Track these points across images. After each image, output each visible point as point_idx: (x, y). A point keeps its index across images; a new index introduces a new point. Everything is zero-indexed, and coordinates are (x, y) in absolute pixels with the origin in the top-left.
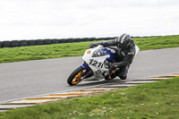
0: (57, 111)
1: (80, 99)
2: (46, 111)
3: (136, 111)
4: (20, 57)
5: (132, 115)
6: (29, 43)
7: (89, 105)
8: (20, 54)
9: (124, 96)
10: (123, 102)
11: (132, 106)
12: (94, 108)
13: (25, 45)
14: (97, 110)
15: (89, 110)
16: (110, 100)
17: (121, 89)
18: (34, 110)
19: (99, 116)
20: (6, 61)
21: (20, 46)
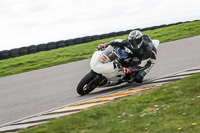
0: (105, 115)
1: (128, 98)
2: (92, 117)
3: (192, 105)
4: (59, 60)
5: (188, 110)
6: (67, 43)
7: (139, 105)
8: (59, 56)
9: (177, 90)
10: (177, 97)
11: (187, 100)
12: (145, 107)
13: (63, 46)
14: (149, 109)
15: (139, 110)
16: (162, 96)
17: (173, 82)
18: (78, 117)
19: (151, 116)
20: (44, 66)
21: (57, 48)
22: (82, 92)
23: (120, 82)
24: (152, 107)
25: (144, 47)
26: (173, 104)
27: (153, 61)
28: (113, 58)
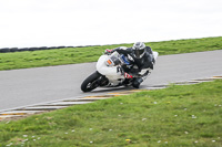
3: (65, 139)
5: (60, 144)
7: (7, 133)
9: (50, 121)
10: (49, 129)
11: (60, 133)
12: (13, 136)
14: (16, 139)
15: (6, 139)
16: (33, 126)
17: (47, 112)
22: (85, 89)
23: (120, 85)
24: (21, 136)
25: (146, 57)
26: (44, 136)
27: (150, 70)
28: (117, 63)
